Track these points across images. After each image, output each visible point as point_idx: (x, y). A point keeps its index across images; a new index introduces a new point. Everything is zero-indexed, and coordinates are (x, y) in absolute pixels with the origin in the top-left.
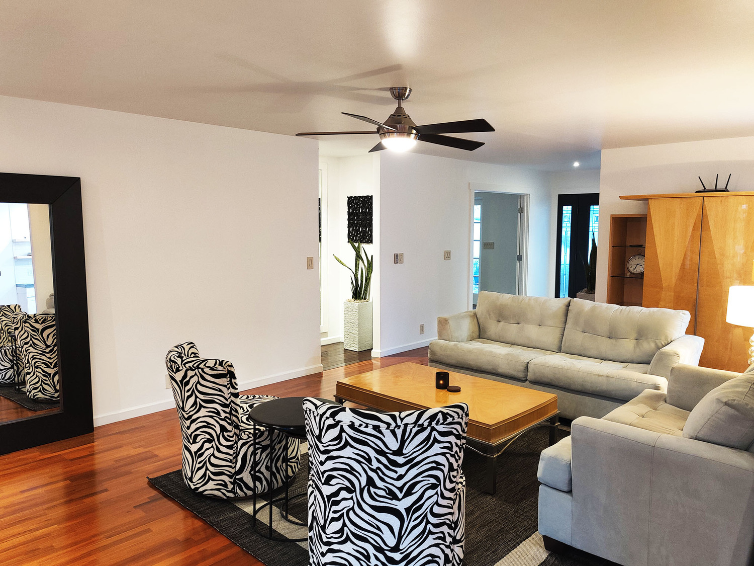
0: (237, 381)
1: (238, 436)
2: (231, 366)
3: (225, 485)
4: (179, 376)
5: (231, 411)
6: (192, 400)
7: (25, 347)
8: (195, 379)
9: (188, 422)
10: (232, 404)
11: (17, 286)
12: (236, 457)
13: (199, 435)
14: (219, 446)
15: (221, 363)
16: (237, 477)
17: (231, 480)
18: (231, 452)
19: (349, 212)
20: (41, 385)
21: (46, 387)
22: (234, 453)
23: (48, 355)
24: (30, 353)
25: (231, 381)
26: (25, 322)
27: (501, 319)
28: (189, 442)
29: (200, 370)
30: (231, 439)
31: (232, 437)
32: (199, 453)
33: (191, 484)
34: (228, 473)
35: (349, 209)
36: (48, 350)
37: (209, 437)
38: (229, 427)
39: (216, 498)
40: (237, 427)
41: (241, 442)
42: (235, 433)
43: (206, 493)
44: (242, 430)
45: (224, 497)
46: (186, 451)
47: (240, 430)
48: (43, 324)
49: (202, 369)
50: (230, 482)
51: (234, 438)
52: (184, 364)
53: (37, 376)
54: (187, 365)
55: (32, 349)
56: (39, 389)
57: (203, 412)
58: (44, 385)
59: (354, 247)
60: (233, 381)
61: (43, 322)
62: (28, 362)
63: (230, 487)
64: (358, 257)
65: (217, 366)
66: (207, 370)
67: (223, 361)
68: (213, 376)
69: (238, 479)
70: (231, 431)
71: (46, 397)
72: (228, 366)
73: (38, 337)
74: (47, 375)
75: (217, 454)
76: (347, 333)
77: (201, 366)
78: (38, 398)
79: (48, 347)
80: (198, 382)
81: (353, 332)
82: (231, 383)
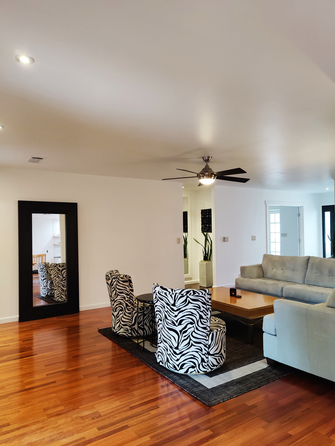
0: (133, 284)
1: (133, 309)
2: (130, 277)
3: (128, 331)
4: (109, 282)
5: (130, 297)
6: (114, 292)
7: (55, 278)
8: (115, 283)
9: (113, 302)
10: (130, 294)
11: (55, 258)
12: (132, 318)
13: (117, 308)
14: (125, 313)
15: (126, 276)
16: (133, 327)
17: (130, 328)
18: (130, 316)
19: (202, 217)
20: (60, 295)
21: (62, 296)
22: (131, 316)
23: (64, 281)
24: (56, 280)
25: (130, 284)
26: (55, 267)
27: (273, 268)
28: (114, 311)
29: (117, 279)
30: (130, 310)
31: (131, 309)
32: (117, 316)
33: (114, 330)
34: (129, 325)
35: (202, 216)
36: (63, 279)
37: (121, 309)
38: (129, 305)
39: (124, 337)
40: (133, 305)
41: (134, 312)
42: (132, 307)
43: (120, 334)
44: (135, 306)
45: (127, 336)
46: (113, 316)
47: (134, 307)
48: (62, 268)
49: (118, 278)
50: (130, 329)
51: (132, 310)
52: (112, 277)
53: (59, 291)
54: (113, 277)
55: (57, 279)
56: (59, 297)
57: (119, 297)
58: (61, 295)
59: (204, 234)
60: (131, 284)
61: (62, 267)
62: (56, 285)
63: (130, 331)
64: (206, 239)
65: (124, 277)
66: (120, 279)
67: (127, 275)
68: (122, 281)
69: (133, 328)
70: (130, 306)
71: (62, 300)
72: (129, 277)
73: (60, 273)
74: (63, 290)
75: (124, 316)
76: (201, 278)
77: (118, 277)
78: (59, 301)
79: (64, 278)
80: (117, 284)
81: (204, 277)
82: (130, 285)
